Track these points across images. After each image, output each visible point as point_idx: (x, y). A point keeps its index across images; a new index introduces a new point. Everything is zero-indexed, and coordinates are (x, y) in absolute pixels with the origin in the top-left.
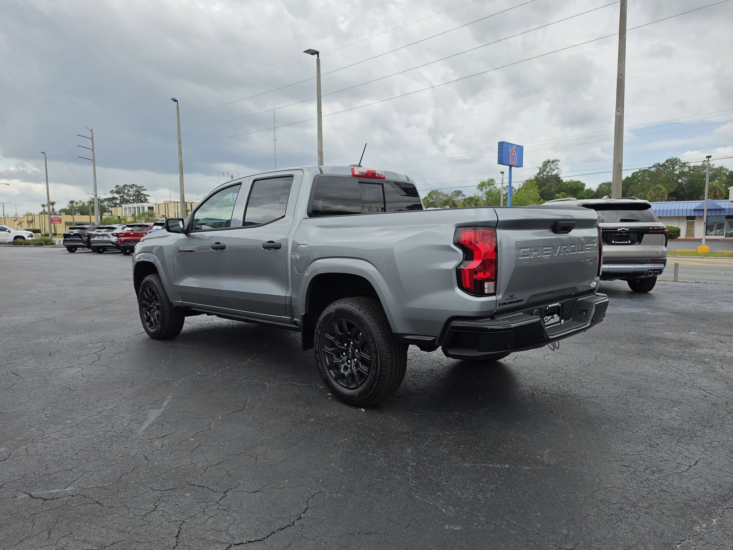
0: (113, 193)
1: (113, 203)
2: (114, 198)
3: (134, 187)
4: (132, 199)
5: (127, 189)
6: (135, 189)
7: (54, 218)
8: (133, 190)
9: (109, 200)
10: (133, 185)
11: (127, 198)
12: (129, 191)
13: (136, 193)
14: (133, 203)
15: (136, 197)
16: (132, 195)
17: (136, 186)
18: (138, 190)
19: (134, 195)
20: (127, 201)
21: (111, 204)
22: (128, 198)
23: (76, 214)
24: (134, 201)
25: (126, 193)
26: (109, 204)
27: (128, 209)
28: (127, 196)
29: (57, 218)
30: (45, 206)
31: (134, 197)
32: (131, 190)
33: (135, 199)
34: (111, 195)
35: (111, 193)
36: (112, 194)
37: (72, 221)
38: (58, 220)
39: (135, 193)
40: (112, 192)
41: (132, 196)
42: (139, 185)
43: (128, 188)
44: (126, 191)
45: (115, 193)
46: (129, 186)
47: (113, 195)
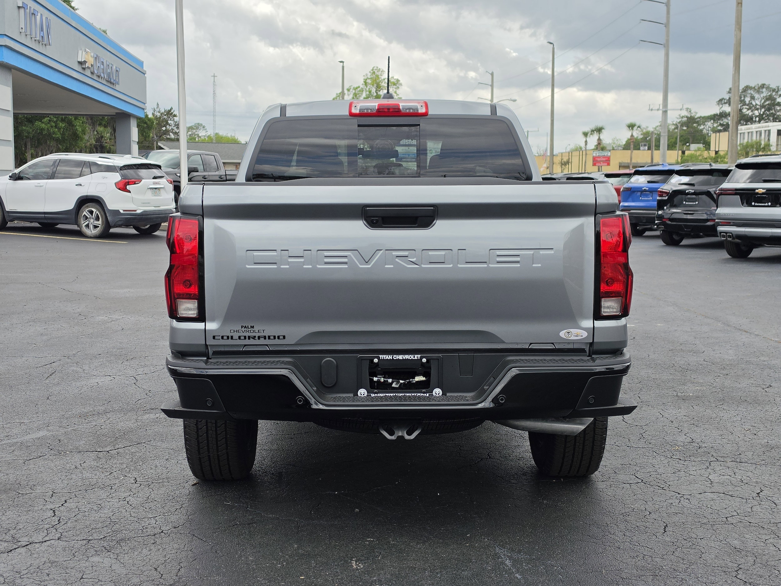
0: (722, 104)
1: (721, 125)
2: (723, 115)
3: (764, 90)
4: (757, 114)
5: (749, 96)
6: (765, 93)
7: (599, 157)
8: (762, 96)
9: (715, 118)
10: (763, 86)
11: (747, 113)
12: (753, 98)
13: (767, 103)
14: (759, 122)
15: (765, 111)
16: (757, 107)
17: (768, 88)
18: (770, 96)
19: (762, 106)
20: (749, 120)
21: (717, 126)
22: (750, 114)
23: (641, 148)
24: (761, 118)
25: (747, 102)
26: (715, 125)
27: (746, 135)
28: (748, 109)
29: (604, 157)
30: (589, 134)
31: (763, 110)
32: (756, 96)
33: (763, 115)
34: (719, 108)
35: (718, 104)
36: (721, 106)
37: (629, 161)
38: (604, 159)
39: (765, 102)
40: (721, 101)
41: (757, 109)
42: (773, 86)
43: (752, 92)
44: (747, 100)
45: (725, 103)
46: (754, 88)
47: (722, 109)
